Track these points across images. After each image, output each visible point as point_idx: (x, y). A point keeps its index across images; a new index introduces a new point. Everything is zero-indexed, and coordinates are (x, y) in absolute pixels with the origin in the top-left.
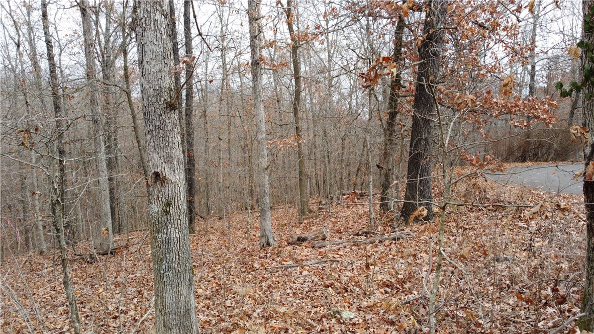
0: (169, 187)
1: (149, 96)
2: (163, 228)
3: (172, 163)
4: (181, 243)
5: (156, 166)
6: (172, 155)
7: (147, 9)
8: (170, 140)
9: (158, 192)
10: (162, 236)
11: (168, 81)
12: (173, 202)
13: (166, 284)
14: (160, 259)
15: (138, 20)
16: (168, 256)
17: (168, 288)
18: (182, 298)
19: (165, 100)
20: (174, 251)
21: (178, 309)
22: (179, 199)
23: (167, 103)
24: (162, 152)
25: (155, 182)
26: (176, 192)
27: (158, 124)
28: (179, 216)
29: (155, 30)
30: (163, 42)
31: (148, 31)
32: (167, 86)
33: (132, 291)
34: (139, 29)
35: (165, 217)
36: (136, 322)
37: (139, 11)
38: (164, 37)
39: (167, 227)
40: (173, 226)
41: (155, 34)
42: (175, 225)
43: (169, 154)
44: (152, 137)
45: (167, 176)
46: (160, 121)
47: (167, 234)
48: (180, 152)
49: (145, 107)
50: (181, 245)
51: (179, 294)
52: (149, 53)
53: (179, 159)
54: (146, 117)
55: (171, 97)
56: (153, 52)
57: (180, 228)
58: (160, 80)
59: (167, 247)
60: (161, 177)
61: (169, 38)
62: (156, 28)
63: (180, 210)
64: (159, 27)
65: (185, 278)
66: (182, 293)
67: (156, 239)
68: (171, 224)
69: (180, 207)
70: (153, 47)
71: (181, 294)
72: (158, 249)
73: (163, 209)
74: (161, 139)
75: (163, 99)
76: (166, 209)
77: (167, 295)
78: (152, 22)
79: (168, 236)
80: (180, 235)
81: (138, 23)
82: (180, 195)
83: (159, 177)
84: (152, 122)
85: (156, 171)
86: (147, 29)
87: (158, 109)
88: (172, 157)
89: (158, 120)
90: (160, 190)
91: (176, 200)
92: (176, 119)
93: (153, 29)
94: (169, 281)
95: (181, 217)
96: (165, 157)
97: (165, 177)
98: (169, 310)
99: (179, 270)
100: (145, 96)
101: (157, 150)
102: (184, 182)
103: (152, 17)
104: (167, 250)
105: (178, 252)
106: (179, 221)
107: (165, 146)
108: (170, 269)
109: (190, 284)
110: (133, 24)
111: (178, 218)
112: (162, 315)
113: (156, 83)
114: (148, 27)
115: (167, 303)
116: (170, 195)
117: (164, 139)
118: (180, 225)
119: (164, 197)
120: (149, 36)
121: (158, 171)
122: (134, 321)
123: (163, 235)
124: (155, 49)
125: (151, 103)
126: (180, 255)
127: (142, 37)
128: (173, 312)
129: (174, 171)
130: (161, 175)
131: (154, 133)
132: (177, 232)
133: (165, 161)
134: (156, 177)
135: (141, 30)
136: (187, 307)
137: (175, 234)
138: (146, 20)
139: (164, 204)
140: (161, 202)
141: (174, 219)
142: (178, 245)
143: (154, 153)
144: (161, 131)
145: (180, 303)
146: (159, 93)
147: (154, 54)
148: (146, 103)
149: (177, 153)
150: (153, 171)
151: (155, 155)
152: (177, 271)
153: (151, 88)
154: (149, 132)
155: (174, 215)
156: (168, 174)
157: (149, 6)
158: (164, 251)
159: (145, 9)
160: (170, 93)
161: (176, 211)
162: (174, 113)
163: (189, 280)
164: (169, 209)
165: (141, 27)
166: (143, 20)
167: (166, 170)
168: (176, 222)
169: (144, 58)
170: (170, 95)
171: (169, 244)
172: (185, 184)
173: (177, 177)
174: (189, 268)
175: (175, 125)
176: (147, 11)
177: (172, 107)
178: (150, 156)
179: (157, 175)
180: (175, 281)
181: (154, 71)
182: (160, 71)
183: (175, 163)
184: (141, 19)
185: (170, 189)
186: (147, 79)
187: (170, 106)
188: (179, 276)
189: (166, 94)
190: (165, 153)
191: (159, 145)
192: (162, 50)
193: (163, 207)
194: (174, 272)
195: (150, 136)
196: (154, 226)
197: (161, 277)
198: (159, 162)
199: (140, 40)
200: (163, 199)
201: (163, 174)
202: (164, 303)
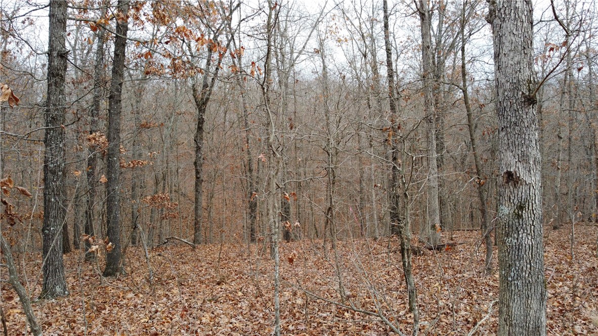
0: (523, 189)
1: (505, 90)
2: (514, 232)
3: (527, 162)
4: (534, 251)
5: (509, 165)
6: (528, 154)
8: (527, 138)
9: (509, 193)
10: (511, 241)
11: (526, 73)
12: (527, 205)
13: (513, 293)
14: (508, 265)
15: (497, 12)
16: (518, 263)
17: (515, 297)
18: (532, 312)
19: (523, 93)
20: (525, 259)
21: (526, 323)
22: (533, 202)
23: (525, 97)
24: (517, 151)
25: (508, 182)
26: (531, 194)
27: (513, 120)
28: (533, 221)
29: (515, 19)
30: (523, 31)
31: (507, 21)
32: (526, 78)
33: (461, 291)
34: (497, 21)
35: (516, 221)
37: (498, 2)
38: (525, 25)
39: (518, 232)
40: (526, 231)
41: (515, 23)
42: (527, 230)
43: (525, 152)
44: (507, 134)
45: (522, 177)
46: (516, 116)
47: (517, 239)
48: (538, 151)
49: (500, 102)
50: (533, 254)
51: (528, 307)
52: (507, 44)
53: (535, 159)
54: (500, 113)
55: (529, 90)
56: (512, 43)
57: (533, 235)
58: (518, 72)
60: (514, 177)
61: (530, 26)
62: (517, 16)
63: (534, 215)
64: (520, 14)
65: (536, 290)
66: (531, 306)
67: (505, 243)
68: (524, 230)
69: (535, 212)
70: (512, 38)
71: (530, 308)
72: (507, 254)
73: (514, 212)
74: (517, 136)
75: (521, 93)
76: (518, 212)
77: (515, 305)
78: (513, 11)
79: (519, 241)
80: (533, 243)
81: (497, 15)
82: (535, 199)
83: (512, 177)
84: (507, 118)
85: (509, 170)
86: (506, 19)
87: (515, 104)
88: (528, 156)
89: (514, 115)
90: (512, 191)
91: (530, 204)
92: (535, 114)
93: (513, 18)
94: (517, 291)
95: (535, 223)
96: (520, 155)
97: (519, 177)
98: (515, 321)
99: (529, 281)
100: (501, 91)
101: (511, 148)
102: (540, 184)
103: (513, 5)
104: (516, 257)
105: (530, 261)
106: (533, 227)
107: (520, 144)
108: (519, 278)
109: (542, 299)
110: (491, 17)
111: (531, 223)
112: (507, 325)
113: (514, 76)
114: (508, 16)
115: (513, 314)
116: (523, 197)
117: (519, 136)
118: (534, 231)
119: (516, 199)
120: (509, 26)
121: (512, 170)
122: (466, 322)
123: (513, 240)
124: (514, 40)
125: (507, 98)
126: (532, 264)
127: (500, 28)
128: (520, 325)
129: (529, 171)
130: (514, 175)
131: (509, 130)
132: (530, 238)
133: (520, 160)
134: (508, 177)
135: (499, 21)
136: (537, 323)
138: (505, 10)
139: (515, 207)
140: (513, 205)
141: (527, 224)
142: (530, 253)
143: (508, 151)
144: (517, 127)
145: (528, 317)
146: (516, 87)
147: (513, 45)
148: (501, 98)
149: (534, 152)
150: (505, 171)
151: (509, 154)
152: (527, 282)
153: (507, 81)
154: (502, 129)
155: (527, 219)
156: (522, 174)
158: (513, 257)
160: (529, 86)
161: (530, 216)
162: (533, 108)
163: (541, 294)
164: (522, 212)
165: (499, 18)
166: (502, 11)
167: (520, 170)
168: (528, 228)
169: (501, 51)
170: (529, 87)
171: (520, 251)
172: (541, 187)
173: (533, 178)
174: (542, 281)
175: (533, 121)
177: (531, 101)
178: (502, 155)
179: (509, 175)
180: (524, 292)
181: (512, 63)
182: (519, 63)
183: (531, 163)
184: (500, 10)
185: (524, 191)
186: (504, 73)
187: (529, 100)
188: (529, 287)
189: (525, 87)
190: (520, 152)
191: (513, 143)
192: (522, 40)
193: (515, 210)
194: (524, 282)
195: (504, 133)
196: (503, 229)
197: (509, 284)
198: (513, 162)
199: (498, 32)
200: (515, 201)
201: (516, 174)
202: (510, 312)
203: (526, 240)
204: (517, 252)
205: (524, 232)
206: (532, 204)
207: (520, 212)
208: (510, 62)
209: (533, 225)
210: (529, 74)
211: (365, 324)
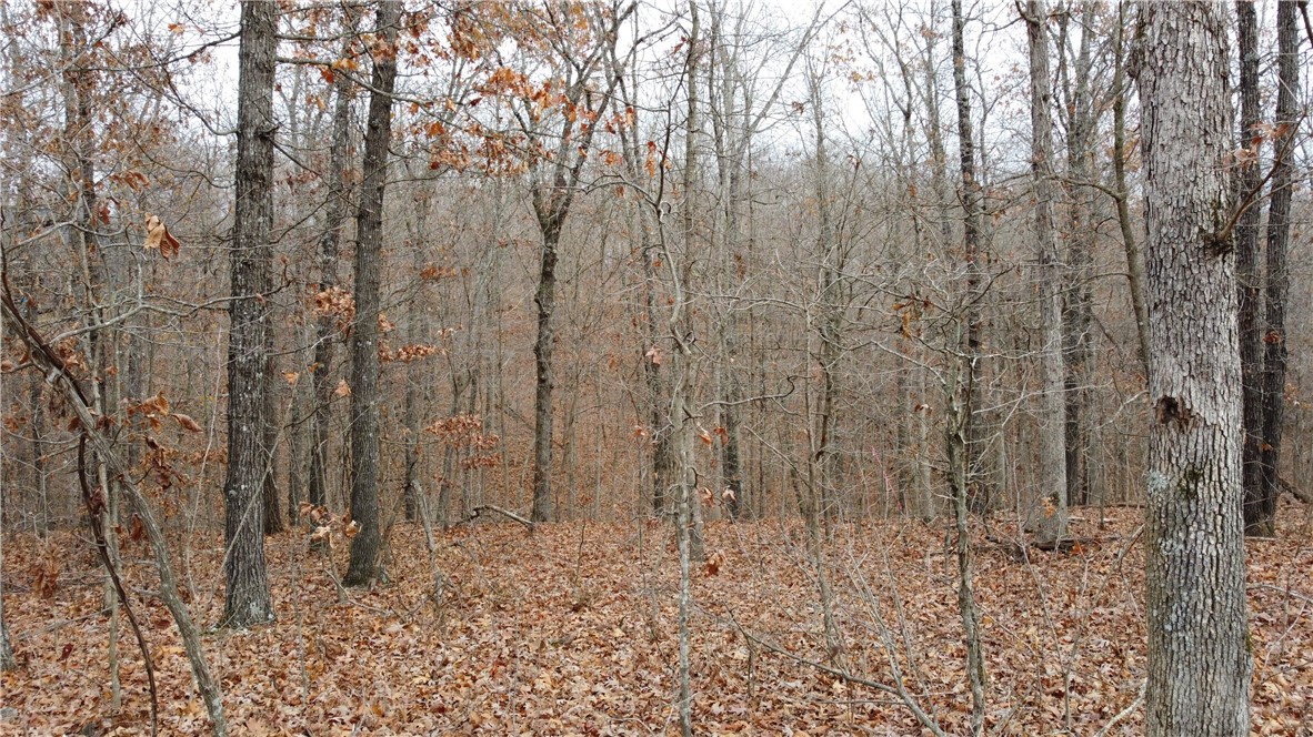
0: (1198, 436)
1: (1162, 224)
2: (1177, 528)
3: (1209, 378)
4: (1221, 570)
5: (1169, 384)
6: (1212, 360)
7: (1168, 24)
8: (1209, 326)
9: (1169, 443)
10: (1176, 547)
11: (1213, 184)
12: (1207, 471)
13: (1175, 657)
14: (1164, 597)
15: (1147, 54)
16: (1185, 594)
17: (1180, 667)
18: (1216, 701)
19: (1201, 230)
20: (1201, 586)
21: (1203, 722)
22: (1222, 465)
23: (1206, 238)
24: (1187, 353)
25: (1165, 421)
26: (1216, 447)
27: (1179, 287)
28: (1220, 505)
29: (1186, 70)
30: (1204, 96)
31: (1168, 75)
32: (1210, 197)
33: (1102, 645)
34: (1147, 74)
35: (1184, 503)
36: (1102, 718)
37: (1149, 33)
38: (1209, 81)
39: (1188, 527)
40: (1203, 527)
41: (1187, 79)
42: (1207, 525)
43: (1205, 358)
44: (1165, 317)
45: (1196, 410)
46: (1185, 279)
47: (1185, 543)
48: (1234, 354)
49: (1152, 248)
50: (1221, 575)
51: (1207, 689)
52: (1168, 124)
53: (1228, 371)
54: (1152, 273)
55: (1216, 224)
56: (1179, 121)
57: (1220, 535)
58: (1192, 185)
59: (1183, 574)
60: (1180, 410)
61: (1221, 83)
62: (1190, 64)
63: (1224, 493)
64: (1198, 60)
65: (1225, 655)
66: (1214, 688)
67: (1159, 550)
68: (1199, 524)
69: (1225, 485)
70: (1179, 110)
71: (1212, 692)
72: (1162, 574)
73: (1179, 485)
74: (1186, 321)
75: (1197, 229)
76: (1188, 486)
77: (1178, 684)
78: (1181, 53)
79: (1189, 547)
80: (1221, 552)
81: (1147, 60)
82: (1226, 458)
83: (1176, 410)
84: (1166, 283)
85: (1168, 394)
86: (1166, 71)
87: (1183, 254)
88: (1210, 365)
89: (1180, 277)
90: (1175, 439)
91: (1215, 468)
92: (1228, 274)
93: (1181, 67)
94: (1183, 654)
95: (1224, 510)
96: (1194, 363)
97: (1190, 410)
98: (1178, 718)
99: (1210, 633)
100: (1153, 225)
101: (1174, 347)
102: (1239, 426)
103: (1181, 41)
104: (1183, 581)
105: (1213, 592)
106: (1219, 518)
107: (1194, 338)
108: (1188, 627)
109: (1240, 674)
110: (1135, 64)
111: (1216, 509)
112: (1162, 726)
113: (1181, 193)
114: (1170, 64)
115: (1174, 701)
116: (1199, 454)
117: (1192, 322)
118: (1222, 528)
119: (1183, 457)
120: (1171, 84)
121: (1174, 395)
122: (1098, 715)
123: (1175, 544)
124: (1183, 115)
125: (1166, 240)
126: (1218, 598)
127: (1154, 89)
128: (1189, 727)
129: (1214, 398)
130: (1180, 405)
131: (1169, 308)
132: (1213, 542)
133: (1193, 373)
134: (1168, 410)
135: (1152, 73)
136: (1226, 725)
137: (1207, 548)
138: (1164, 51)
139: (1182, 473)
140: (1176, 469)
141: (1208, 511)
142: (1213, 574)
143: (1167, 355)
144: (1186, 304)
145: (1207, 710)
146: (1187, 215)
147: (1181, 126)
148: (1153, 240)
149: (1225, 357)
150: (1161, 396)
151: (1169, 359)
152: (1206, 635)
153: (1167, 205)
154: (1156, 306)
155: (1207, 501)
156: (1197, 403)
157: (1173, 16)
158: (1176, 581)
159: (1165, 26)
160: (1215, 213)
161: (1213, 494)
162: (1224, 262)
163: (1238, 663)
164: (1196, 486)
165: (1152, 68)
166: (1158, 53)
167: (1193, 394)
168: (1210, 520)
169: (1155, 137)
170: (1216, 218)
171: (1191, 568)
172: (1241, 432)
173: (1221, 413)
174: (1239, 634)
175: (1225, 290)
176: (1170, 28)
177: (1217, 246)
178: (1155, 361)
179: (1170, 406)
180: (1199, 657)
181: (1178, 164)
182: (1193, 164)
183: (1219, 380)
184: (1154, 50)
185: (1200, 440)
186: (1160, 186)
187: (1214, 244)
188: (1210, 647)
189: (1206, 217)
190: (1194, 356)
191: (1179, 337)
192: (1202, 114)
193: (1180, 481)
194: (1198, 635)
195: (1158, 315)
196: (1154, 521)
197: (1166, 639)
198: (1178, 376)
199: (1149, 97)
200: (1181, 461)
201: (1184, 404)
202: (1168, 699)
203: (1205, 545)
204: (1184, 571)
205: (1199, 529)
206: (1219, 468)
207: (1192, 486)
208: (1174, 163)
209: (1220, 514)
210: (1216, 188)
211: (876, 708)
